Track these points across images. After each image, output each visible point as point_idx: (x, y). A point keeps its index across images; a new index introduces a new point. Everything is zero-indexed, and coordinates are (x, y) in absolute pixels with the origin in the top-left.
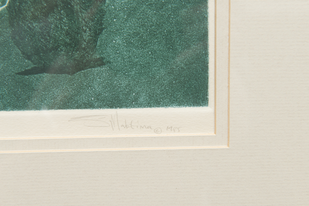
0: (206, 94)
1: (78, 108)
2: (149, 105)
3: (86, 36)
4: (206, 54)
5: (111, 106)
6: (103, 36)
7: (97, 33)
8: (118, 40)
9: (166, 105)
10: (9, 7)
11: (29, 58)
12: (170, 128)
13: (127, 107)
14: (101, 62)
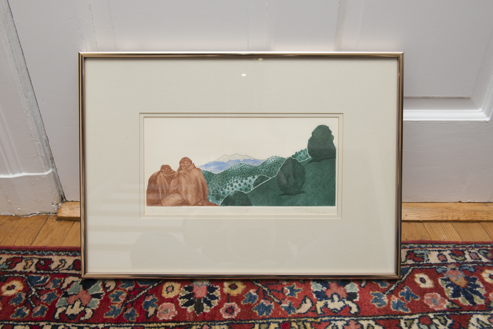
0: (335, 202)
1: (296, 206)
2: (317, 205)
3: (299, 184)
4: (335, 190)
5: (306, 206)
6: (305, 184)
7: (303, 184)
8: (309, 186)
9: (323, 205)
10: (277, 176)
11: (282, 191)
12: (324, 213)
13: (311, 206)
14: (303, 192)
